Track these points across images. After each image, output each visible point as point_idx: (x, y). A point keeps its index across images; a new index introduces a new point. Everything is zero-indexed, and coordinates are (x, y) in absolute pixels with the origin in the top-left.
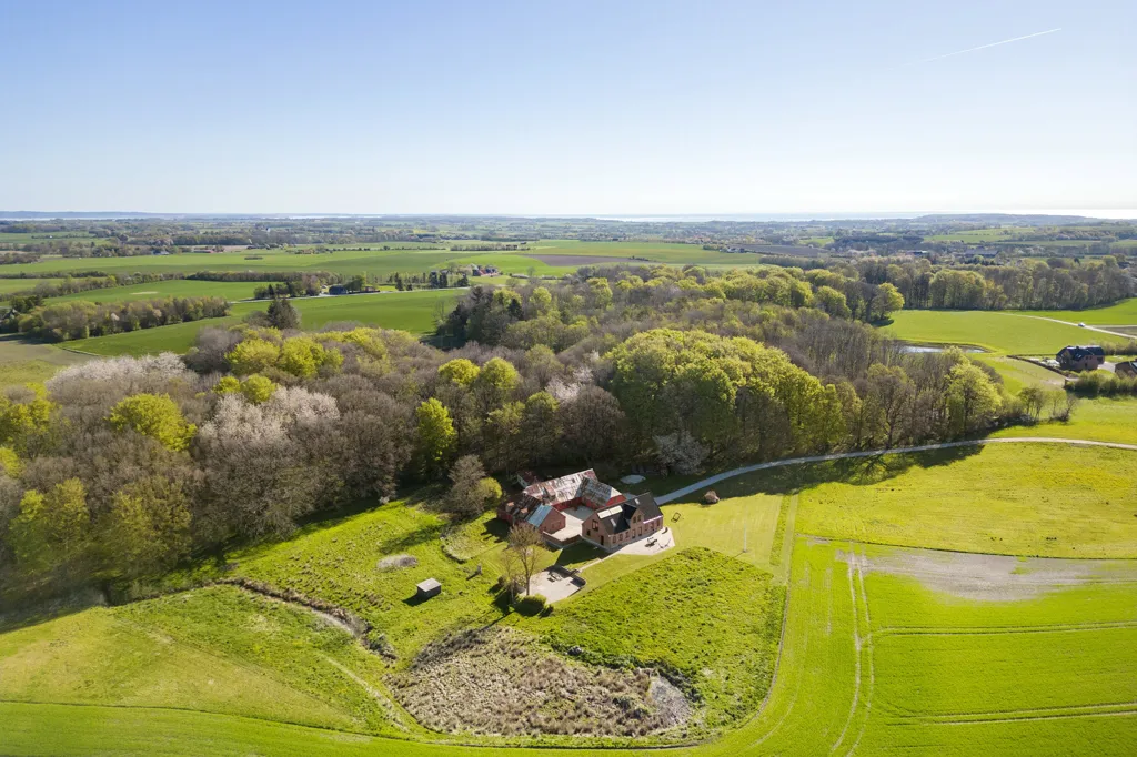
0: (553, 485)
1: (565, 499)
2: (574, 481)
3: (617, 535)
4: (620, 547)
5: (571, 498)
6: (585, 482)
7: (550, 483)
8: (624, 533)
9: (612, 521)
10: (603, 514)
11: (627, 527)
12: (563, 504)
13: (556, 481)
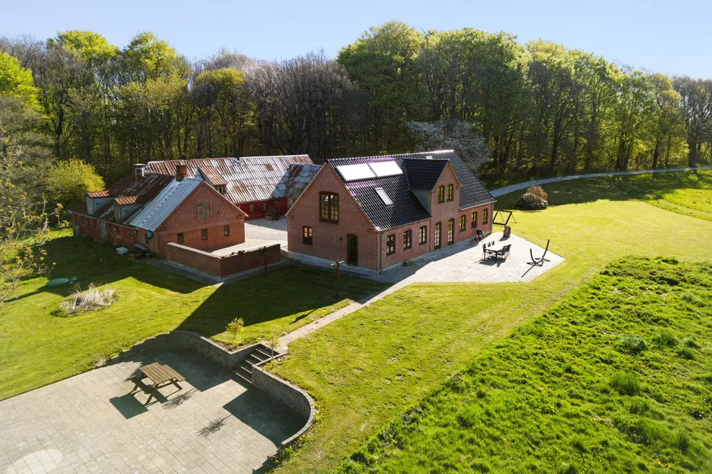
0: (222, 167)
1: (248, 197)
2: (269, 167)
3: (400, 232)
4: (410, 267)
5: (262, 196)
6: (294, 171)
7: (214, 163)
8: (416, 227)
9: (382, 193)
10: (352, 171)
11: (420, 211)
12: (245, 206)
13: (228, 162)
